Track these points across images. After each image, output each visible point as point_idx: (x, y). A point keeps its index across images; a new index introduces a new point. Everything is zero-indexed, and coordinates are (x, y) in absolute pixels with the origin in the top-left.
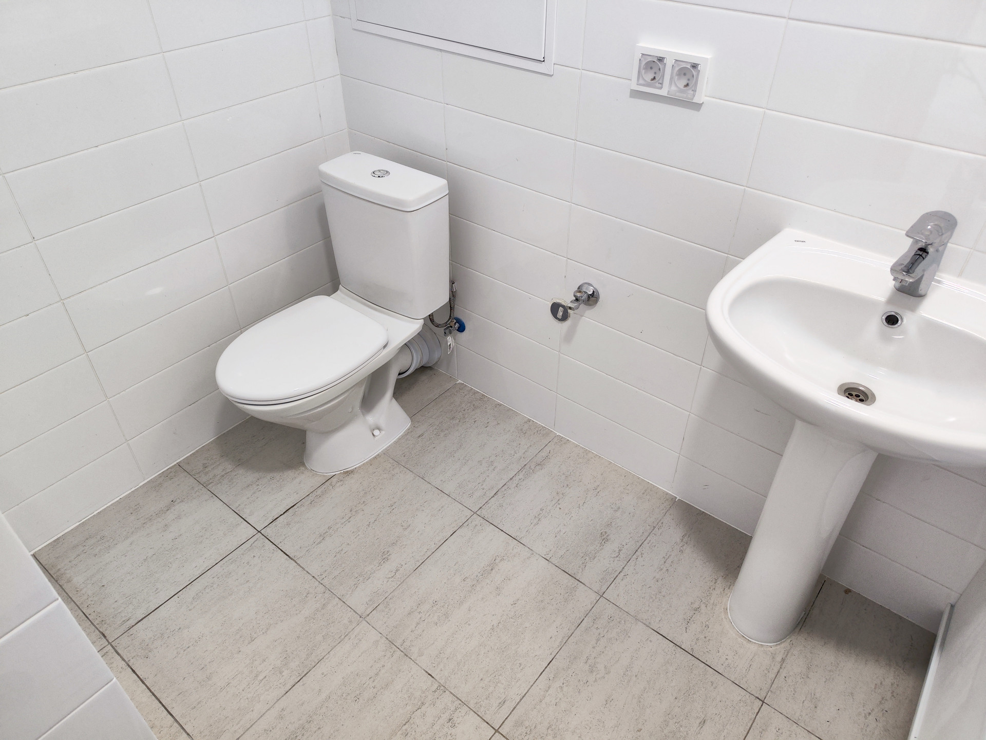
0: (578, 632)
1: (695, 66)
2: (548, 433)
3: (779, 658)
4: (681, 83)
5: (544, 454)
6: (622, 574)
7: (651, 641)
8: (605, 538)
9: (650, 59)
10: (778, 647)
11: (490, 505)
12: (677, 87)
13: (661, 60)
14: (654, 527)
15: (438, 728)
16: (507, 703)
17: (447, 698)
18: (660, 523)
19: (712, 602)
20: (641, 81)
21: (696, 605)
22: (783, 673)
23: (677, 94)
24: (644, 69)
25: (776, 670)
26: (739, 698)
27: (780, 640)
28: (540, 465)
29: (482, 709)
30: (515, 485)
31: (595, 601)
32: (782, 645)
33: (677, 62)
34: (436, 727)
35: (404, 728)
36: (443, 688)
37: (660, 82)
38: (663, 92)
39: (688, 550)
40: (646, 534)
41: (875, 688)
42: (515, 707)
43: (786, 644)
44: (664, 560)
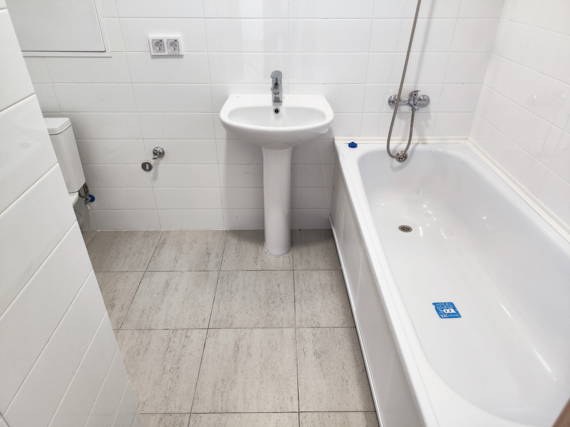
0: (218, 285)
1: (176, 41)
2: (159, 232)
3: (291, 257)
4: (172, 49)
5: (163, 239)
6: (223, 261)
7: (247, 274)
8: (209, 254)
9: (156, 41)
10: (289, 254)
11: (150, 266)
12: (171, 50)
13: (161, 41)
14: (225, 242)
15: (183, 342)
16: (206, 319)
17: (180, 332)
18: (227, 240)
19: (260, 253)
20: (155, 51)
21: (256, 256)
22: (295, 260)
23: (173, 53)
24: (155, 46)
25: (292, 261)
26: (286, 273)
27: (288, 252)
28: (164, 243)
29: (197, 326)
30: (157, 255)
31: (218, 274)
32: (290, 253)
33: (168, 41)
34: (182, 342)
35: (168, 350)
36: (175, 330)
37: (163, 49)
38: (166, 53)
39: (242, 243)
40: (224, 246)
41: (322, 250)
42: (210, 319)
43: (291, 252)
44: (235, 250)
